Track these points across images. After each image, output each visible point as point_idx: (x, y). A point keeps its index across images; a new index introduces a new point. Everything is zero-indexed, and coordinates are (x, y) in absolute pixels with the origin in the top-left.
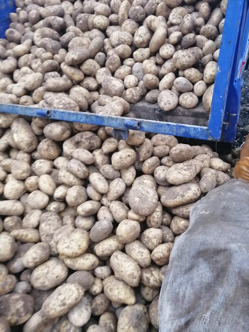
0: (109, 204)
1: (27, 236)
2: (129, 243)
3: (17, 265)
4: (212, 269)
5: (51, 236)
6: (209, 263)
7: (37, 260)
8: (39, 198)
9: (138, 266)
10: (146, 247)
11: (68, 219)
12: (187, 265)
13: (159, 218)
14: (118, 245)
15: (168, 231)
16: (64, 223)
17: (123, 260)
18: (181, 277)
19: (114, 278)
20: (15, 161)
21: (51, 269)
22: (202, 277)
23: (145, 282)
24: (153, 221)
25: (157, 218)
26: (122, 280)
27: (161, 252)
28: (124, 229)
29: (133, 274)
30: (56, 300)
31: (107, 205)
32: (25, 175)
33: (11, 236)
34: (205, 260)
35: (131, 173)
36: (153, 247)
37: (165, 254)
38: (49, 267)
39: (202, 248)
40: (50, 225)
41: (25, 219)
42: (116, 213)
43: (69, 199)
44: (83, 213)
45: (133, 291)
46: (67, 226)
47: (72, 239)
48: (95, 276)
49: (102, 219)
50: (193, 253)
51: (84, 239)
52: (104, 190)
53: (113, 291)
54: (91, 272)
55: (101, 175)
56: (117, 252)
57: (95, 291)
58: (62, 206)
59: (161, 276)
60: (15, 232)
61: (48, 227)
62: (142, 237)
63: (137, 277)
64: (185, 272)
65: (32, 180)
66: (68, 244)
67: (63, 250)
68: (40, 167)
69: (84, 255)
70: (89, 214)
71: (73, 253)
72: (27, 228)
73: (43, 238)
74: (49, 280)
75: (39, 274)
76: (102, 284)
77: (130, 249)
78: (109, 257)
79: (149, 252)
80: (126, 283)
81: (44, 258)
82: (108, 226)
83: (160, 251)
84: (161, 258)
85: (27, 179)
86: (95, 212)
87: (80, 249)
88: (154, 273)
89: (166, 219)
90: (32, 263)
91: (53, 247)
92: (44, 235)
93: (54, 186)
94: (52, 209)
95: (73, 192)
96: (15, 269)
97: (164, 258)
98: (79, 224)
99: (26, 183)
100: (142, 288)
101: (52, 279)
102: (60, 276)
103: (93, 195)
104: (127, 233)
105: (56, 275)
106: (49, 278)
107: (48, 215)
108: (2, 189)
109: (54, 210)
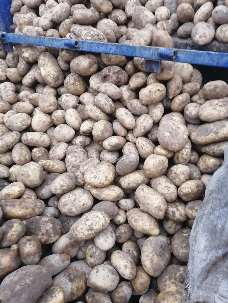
0: (135, 140)
1: (54, 166)
2: (155, 177)
3: (45, 192)
5: (78, 167)
7: (64, 188)
8: (65, 131)
9: (165, 200)
10: (172, 182)
11: (93, 152)
13: (188, 155)
14: (144, 179)
15: (195, 169)
16: (89, 157)
17: (149, 193)
19: (138, 210)
20: (41, 95)
21: (77, 197)
23: (171, 215)
24: (182, 158)
25: (186, 155)
26: (147, 213)
27: (189, 187)
28: (152, 163)
29: (159, 207)
30: (83, 224)
31: (132, 141)
32: (52, 108)
33: (40, 165)
35: (159, 109)
36: (180, 183)
37: (194, 190)
38: (76, 195)
40: (76, 157)
41: (51, 150)
42: (143, 148)
43: (95, 133)
44: (109, 147)
45: (157, 223)
46: (93, 159)
47: (98, 170)
48: (119, 208)
49: (128, 153)
51: (110, 171)
52: (131, 125)
53: (138, 222)
54: (116, 203)
55: (128, 110)
56: (143, 185)
57: (119, 221)
58: (88, 140)
59: (187, 211)
60: (43, 162)
61: (74, 159)
62: (169, 172)
63: (163, 210)
65: (58, 113)
66: (95, 174)
67: (90, 180)
68: (67, 101)
69: (109, 187)
70: (114, 149)
71: (100, 183)
72: (54, 159)
73: (69, 169)
74: (76, 208)
75: (66, 201)
76: (126, 215)
77: (156, 183)
78: (134, 190)
79: (175, 187)
80: (151, 215)
81: (71, 187)
82: (136, 159)
84: (189, 193)
85: (54, 112)
86: (120, 147)
87: (107, 180)
88: (179, 208)
89: (194, 157)
90: (60, 190)
91: (78, 178)
92: (70, 166)
93: (80, 120)
94: (77, 142)
95: (99, 125)
96: (44, 195)
97: (192, 194)
98: (104, 158)
99: (52, 116)
100: (165, 222)
101: (79, 206)
102: (87, 204)
103: (120, 130)
104: (155, 167)
105: (83, 203)
106: (76, 205)
107: (74, 148)
108: (30, 121)
109: (80, 144)
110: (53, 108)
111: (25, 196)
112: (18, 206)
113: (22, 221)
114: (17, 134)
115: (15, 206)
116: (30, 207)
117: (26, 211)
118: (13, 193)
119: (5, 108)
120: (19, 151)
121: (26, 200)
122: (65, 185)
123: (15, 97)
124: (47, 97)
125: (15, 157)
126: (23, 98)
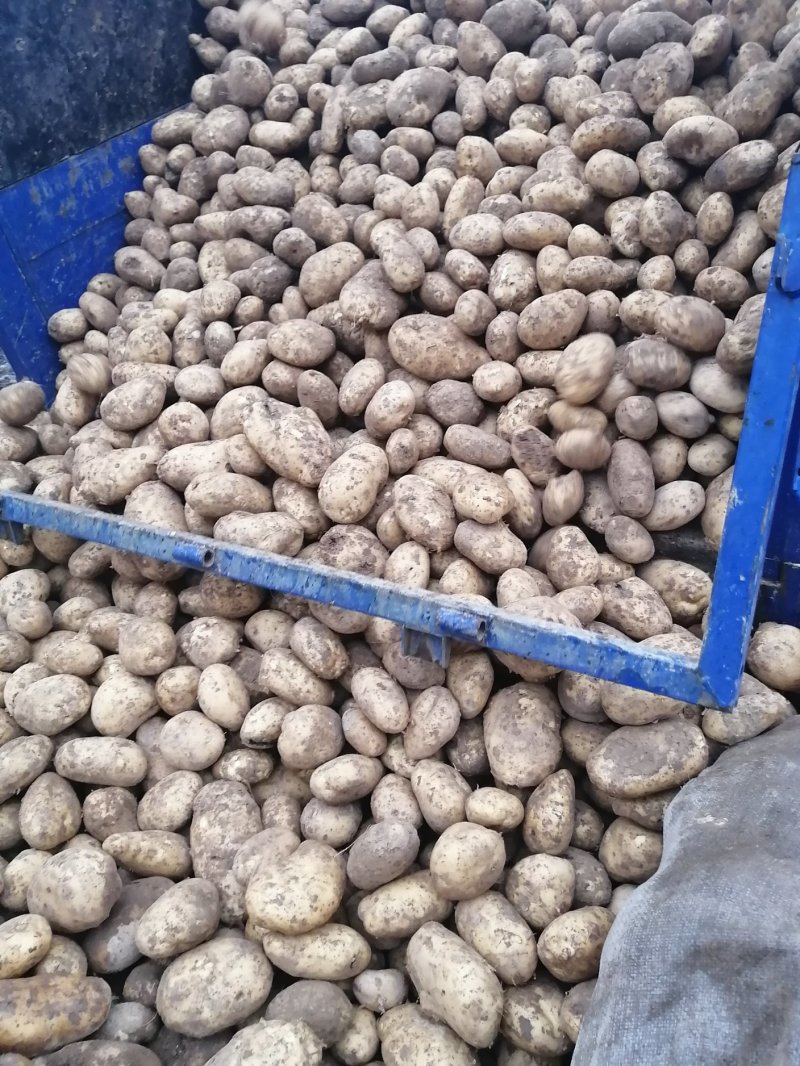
0: (409, 768)
1: (152, 852)
2: (469, 899)
3: (115, 948)
4: (738, 1012)
5: (228, 860)
6: (728, 989)
7: (180, 936)
8: (195, 737)
9: (496, 979)
10: (522, 915)
11: (279, 809)
12: (658, 992)
13: (564, 825)
14: (436, 903)
15: (592, 867)
16: (267, 821)
17: (449, 954)
18: (636, 1028)
19: (416, 1013)
20: (128, 616)
21: (220, 967)
22: (703, 1036)
23: (517, 1033)
24: (545, 834)
25: (558, 826)
26: (444, 1023)
27: (569, 938)
28: (454, 854)
29: (477, 1005)
31: (401, 772)
32: (158, 662)
33: (107, 852)
34: (716, 979)
35: (477, 678)
36: (545, 917)
37: (583, 946)
38: (216, 961)
40: (223, 823)
41: (147, 797)
42: (431, 800)
43: (285, 747)
44: (327, 794)
45: (475, 1061)
46: (277, 830)
47: (292, 873)
48: (355, 1002)
49: (387, 816)
50: (675, 952)
51: (329, 876)
52: (393, 722)
53: (413, 1057)
54: (345, 986)
55: (386, 676)
56: (430, 926)
57: (354, 1053)
58: (264, 765)
59: (567, 1019)
60: (117, 841)
61: (218, 830)
62: (511, 881)
63: (490, 1016)
64: (650, 1012)
65: (176, 680)
66: (281, 891)
67: (263, 910)
68: (206, 641)
69: (324, 931)
70: (345, 797)
71: (294, 919)
72: (153, 828)
73: (199, 865)
74: (213, 1007)
75: (185, 982)
76: (377, 1028)
77: (470, 919)
78: (404, 939)
79: (530, 933)
80: (453, 1034)
81: (204, 930)
82: (406, 839)
83: (567, 935)
84: (569, 958)
85: (164, 675)
86: (364, 792)
87: (316, 909)
88: (545, 1004)
89: (586, 827)
90: (165, 944)
91: (229, 897)
92: (205, 855)
93: (244, 700)
94: (232, 771)
95: (300, 724)
96: (112, 959)
97: (578, 960)
98: (313, 827)
99: (159, 686)
100: (504, 1054)
101: (224, 1002)
102: (250, 993)
103: (363, 737)
104: (463, 868)
105: (237, 989)
106: (215, 997)
107: (220, 793)
108: (87, 700)
109: (239, 778)
110: (164, 661)
111: (49, 967)
112: (24, 1006)
113: (31, 1059)
114: (42, 744)
115: (15, 1006)
116: (65, 1010)
117: (49, 1023)
118: (11, 958)
119: (13, 655)
120: (43, 804)
121: (52, 983)
122: (184, 924)
123: (46, 621)
124: (145, 629)
125: (30, 824)
126: (70, 621)
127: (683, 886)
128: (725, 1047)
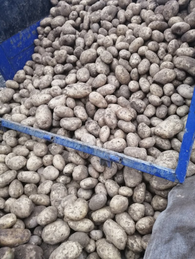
0: (104, 181)
1: (41, 200)
2: (119, 213)
3: (32, 222)
4: (187, 243)
5: (59, 202)
6: (185, 237)
7: (48, 220)
8: (52, 172)
9: (125, 233)
10: (132, 218)
11: (72, 191)
12: (167, 237)
13: (143, 196)
14: (111, 214)
15: (149, 207)
16: (69, 193)
17: (114, 227)
19: (105, 241)
21: (58, 228)
22: (178, 249)
23: (130, 247)
24: (138, 198)
25: (141, 196)
26: (112, 243)
27: (144, 224)
28: (116, 202)
29: (121, 239)
30: (61, 253)
31: (103, 182)
32: (43, 153)
33: (30, 199)
34: (182, 235)
36: (138, 219)
37: (147, 226)
39: (180, 225)
40: (58, 193)
41: (40, 186)
42: (110, 189)
43: (75, 175)
44: (84, 187)
45: (119, 253)
46: (72, 195)
47: (75, 206)
48: (90, 237)
49: (99, 193)
50: (172, 228)
51: (84, 207)
52: (101, 170)
53: (104, 251)
54: (88, 234)
56: (109, 220)
57: (90, 250)
58: (69, 179)
59: (143, 243)
60: (32, 196)
61: (57, 195)
62: (129, 209)
63: (124, 242)
64: (165, 242)
65: (48, 158)
66: (73, 210)
67: (68, 215)
68: (55, 149)
69: (83, 220)
70: (88, 188)
71: (76, 217)
72: (41, 194)
73: (52, 203)
74: (56, 237)
75: (49, 231)
76: (95, 244)
77: (119, 218)
78: (102, 223)
79: (134, 222)
80: (115, 246)
81: (54, 219)
82: (104, 199)
83: (143, 223)
84: (144, 229)
85: (45, 156)
86: (93, 187)
87: (81, 215)
88: (137, 240)
90: (44, 222)
91: (59, 211)
92: (54, 201)
93: (64, 163)
94: (61, 181)
95: (78, 169)
96: (31, 225)
97: (146, 229)
98: (81, 195)
99: (43, 159)
100: (126, 251)
101: (58, 236)
102: (65, 234)
103: (93, 173)
104: (118, 206)
105: (62, 233)
106: (56, 235)
107: (58, 186)
108: (26, 162)
109: (62, 182)
110: (44, 153)
111: (16, 226)
112: (10, 235)
113: (11, 248)
114: (14, 172)
115: (8, 235)
116: (20, 237)
117: (16, 240)
118: (7, 224)
119: (7, 150)
120: (14, 187)
121: (17, 230)
122: (49, 217)
123: (16, 143)
124: (40, 145)
125: (11, 191)
126: (21, 143)
127: (174, 212)
128: (184, 251)
